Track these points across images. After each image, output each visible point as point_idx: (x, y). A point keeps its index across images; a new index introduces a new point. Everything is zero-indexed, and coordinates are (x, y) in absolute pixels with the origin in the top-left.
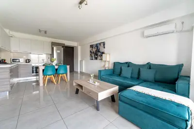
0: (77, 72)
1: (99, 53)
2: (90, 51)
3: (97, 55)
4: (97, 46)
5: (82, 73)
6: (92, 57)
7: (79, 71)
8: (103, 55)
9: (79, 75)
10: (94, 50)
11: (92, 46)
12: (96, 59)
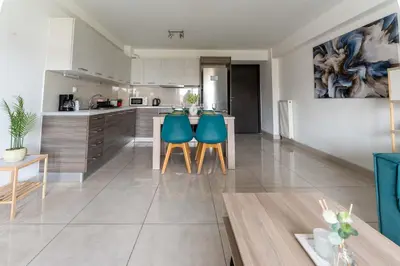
0: (270, 137)
1: (362, 71)
2: (316, 69)
3: (349, 77)
4: (346, 43)
5: (285, 142)
6: (325, 86)
7: (276, 133)
8: (391, 72)
9: (277, 146)
10: (333, 61)
11: (321, 50)
12: (347, 93)
